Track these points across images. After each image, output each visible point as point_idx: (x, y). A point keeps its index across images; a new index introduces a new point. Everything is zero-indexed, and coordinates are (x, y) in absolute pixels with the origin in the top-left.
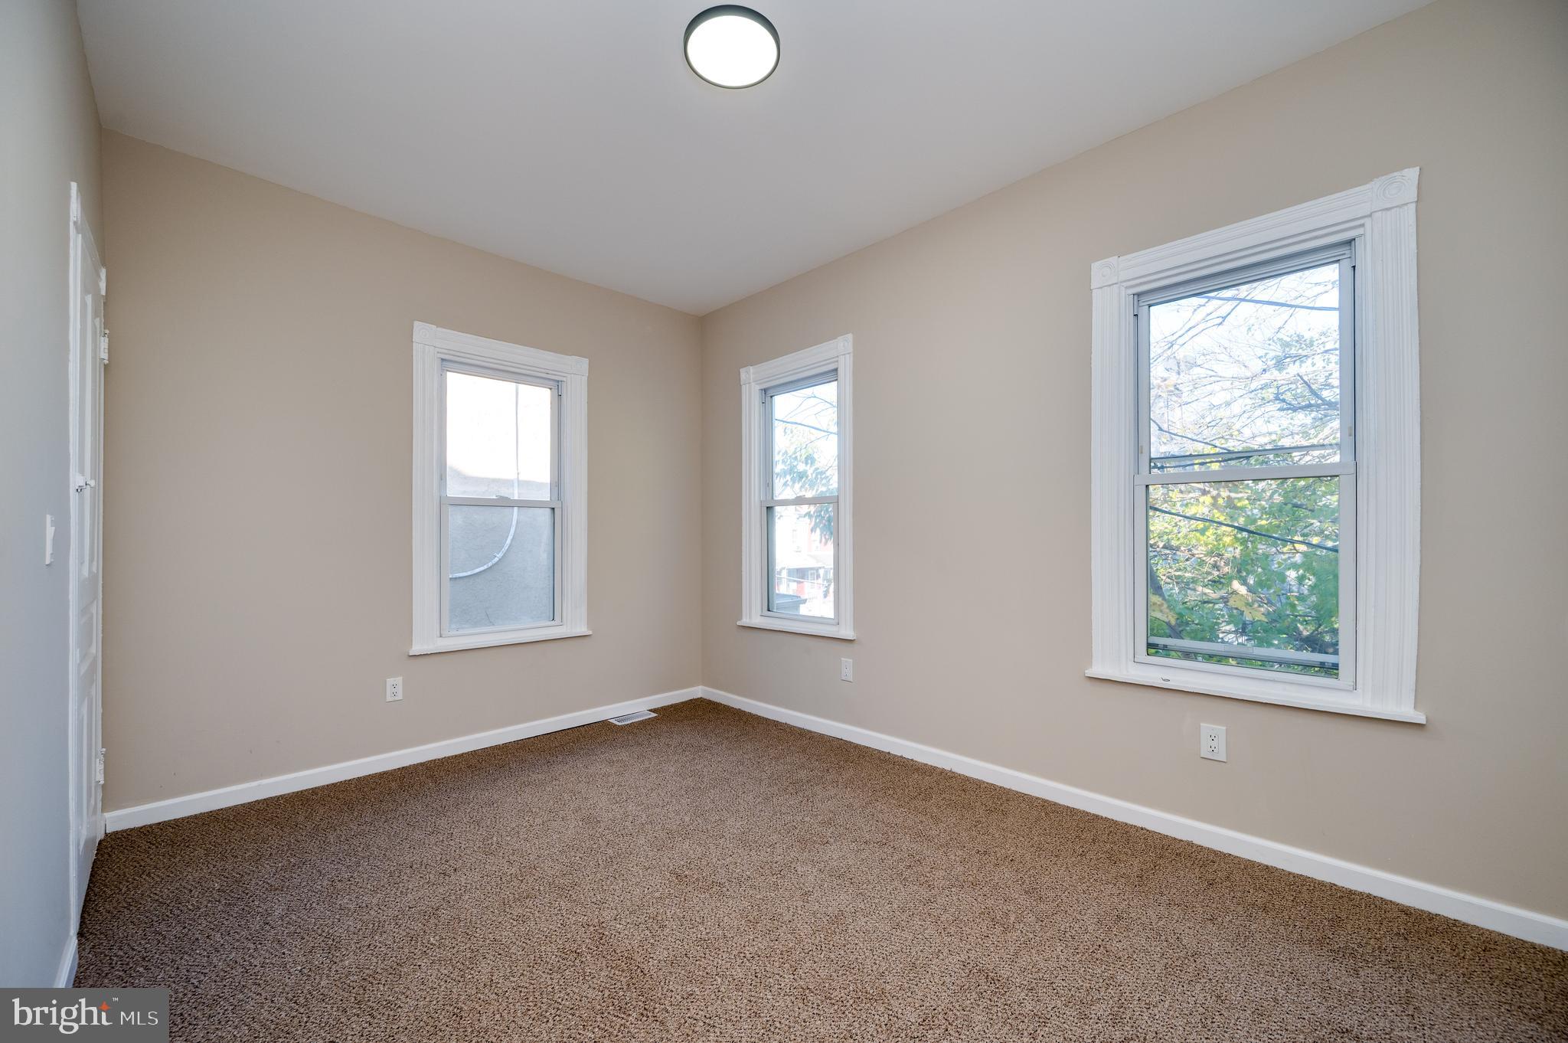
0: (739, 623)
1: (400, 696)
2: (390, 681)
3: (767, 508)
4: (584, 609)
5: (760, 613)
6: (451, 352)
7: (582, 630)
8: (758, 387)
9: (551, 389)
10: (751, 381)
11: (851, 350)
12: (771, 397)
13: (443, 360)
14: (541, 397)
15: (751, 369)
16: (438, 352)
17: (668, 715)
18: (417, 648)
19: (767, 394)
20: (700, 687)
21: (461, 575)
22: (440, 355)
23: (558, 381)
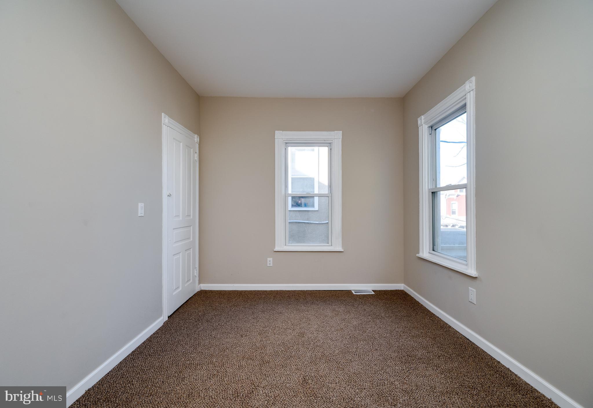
0: (417, 255)
1: (271, 265)
2: (269, 259)
3: (432, 193)
4: (340, 240)
5: (428, 250)
6: (288, 140)
7: (340, 249)
8: (427, 126)
9: (328, 147)
10: (423, 124)
11: (474, 87)
12: (435, 130)
13: (286, 143)
14: (324, 151)
15: (423, 117)
16: (284, 141)
17: (379, 295)
18: (277, 249)
19: (433, 128)
20: (403, 284)
21: (324, 222)
22: (284, 142)
23: (330, 143)
